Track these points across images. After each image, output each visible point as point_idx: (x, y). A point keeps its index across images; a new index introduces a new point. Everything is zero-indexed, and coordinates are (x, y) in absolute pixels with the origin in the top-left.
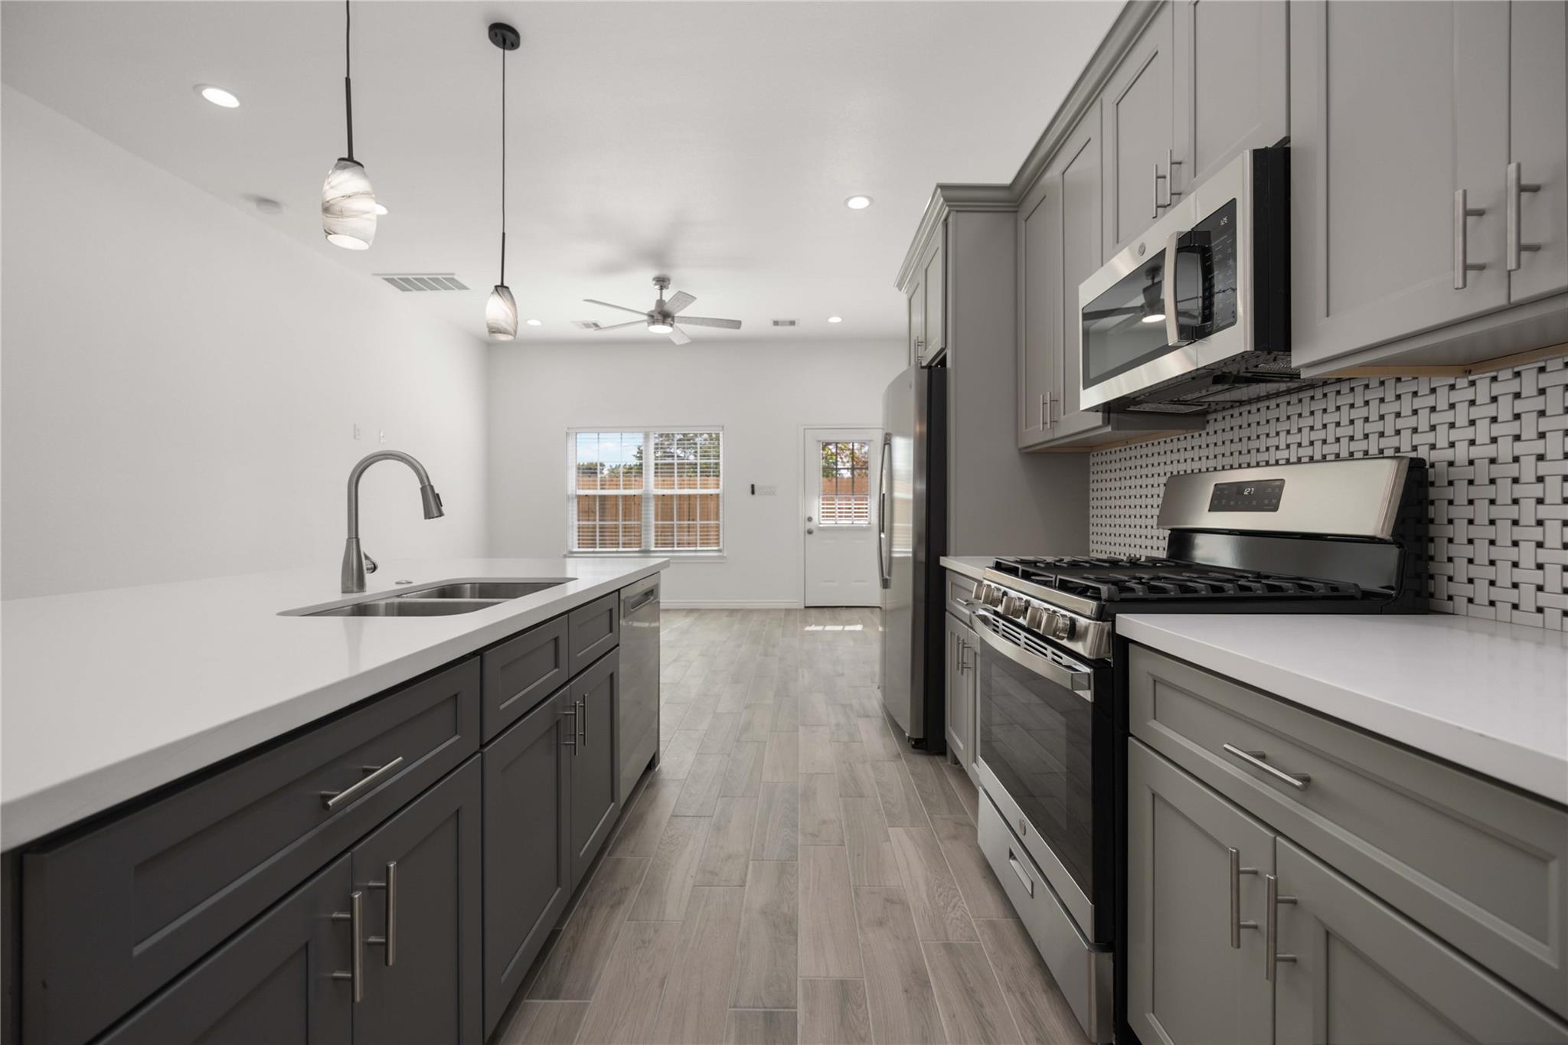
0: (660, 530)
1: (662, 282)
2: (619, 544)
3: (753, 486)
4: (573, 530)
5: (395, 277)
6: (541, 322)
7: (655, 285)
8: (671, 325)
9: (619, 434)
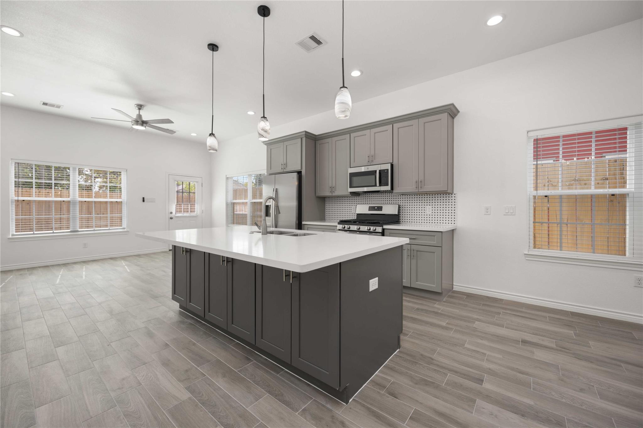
0: (83, 219)
1: (140, 106)
2: (52, 228)
3: (143, 198)
4: (13, 221)
6: (14, 94)
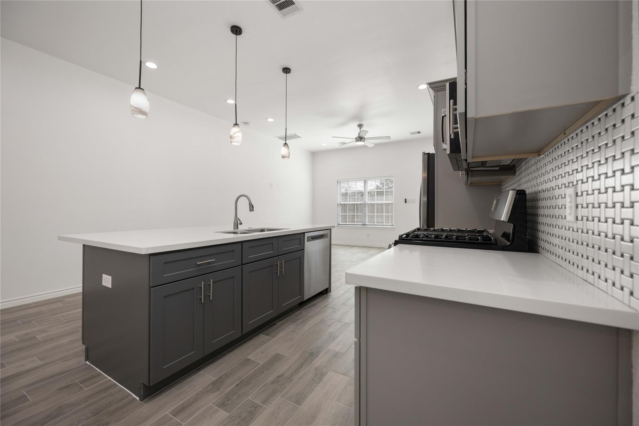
0: (369, 217)
1: (360, 126)
2: (355, 222)
3: (406, 199)
4: (339, 216)
5: (281, 137)
7: (358, 127)
8: (364, 141)
9: (355, 182)
